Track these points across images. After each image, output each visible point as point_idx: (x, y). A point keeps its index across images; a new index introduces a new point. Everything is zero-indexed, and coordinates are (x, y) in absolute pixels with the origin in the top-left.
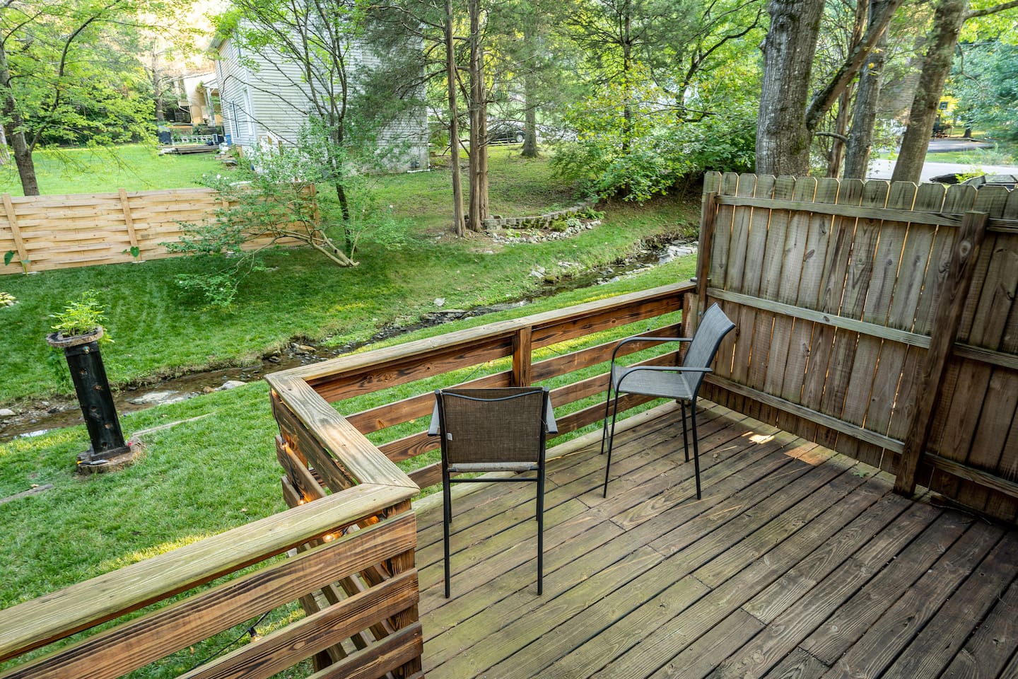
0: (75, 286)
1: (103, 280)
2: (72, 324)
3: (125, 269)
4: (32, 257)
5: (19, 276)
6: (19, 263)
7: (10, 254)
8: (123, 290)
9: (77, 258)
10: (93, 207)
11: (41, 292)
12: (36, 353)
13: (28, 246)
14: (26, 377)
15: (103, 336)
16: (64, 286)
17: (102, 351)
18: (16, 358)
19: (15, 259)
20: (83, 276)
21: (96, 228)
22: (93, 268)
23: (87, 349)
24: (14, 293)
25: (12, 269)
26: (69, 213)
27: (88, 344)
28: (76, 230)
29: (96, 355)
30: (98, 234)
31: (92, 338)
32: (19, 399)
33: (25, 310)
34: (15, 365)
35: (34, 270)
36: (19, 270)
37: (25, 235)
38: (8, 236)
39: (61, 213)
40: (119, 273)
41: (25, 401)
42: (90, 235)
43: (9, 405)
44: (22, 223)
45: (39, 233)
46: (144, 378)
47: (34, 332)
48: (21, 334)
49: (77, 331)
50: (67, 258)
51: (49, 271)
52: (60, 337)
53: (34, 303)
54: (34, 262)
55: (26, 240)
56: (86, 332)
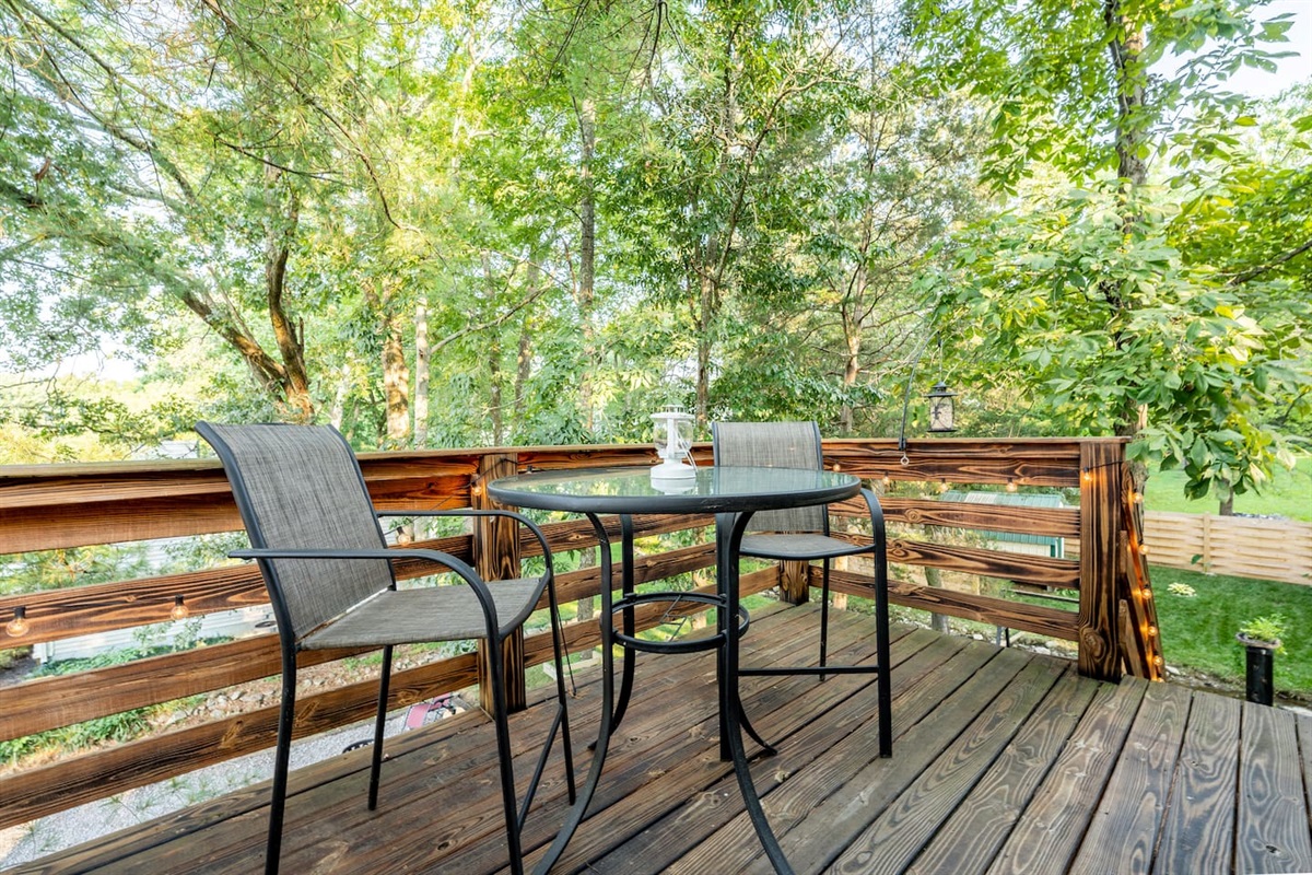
0: (1246, 594)
1: (1276, 595)
2: (1257, 632)
3: (1302, 591)
4: (1214, 562)
5: (1199, 574)
6: (1202, 565)
7: (1198, 556)
8: (1295, 609)
9: (1254, 571)
10: (1283, 531)
11: (1216, 591)
12: (1203, 637)
13: (1213, 553)
14: (1193, 652)
15: (1279, 647)
16: (1236, 591)
17: (1275, 657)
18: (1188, 636)
19: (1200, 561)
20: (1255, 587)
21: (1281, 550)
22: (1267, 583)
23: (1264, 652)
24: (1194, 587)
25: (1195, 568)
26: (1258, 534)
27: (1267, 650)
28: (1260, 548)
29: (1269, 659)
30: (1281, 555)
31: (1270, 646)
32: (1185, 666)
33: (1200, 603)
34: (1186, 641)
35: (1212, 573)
36: (1199, 569)
37: (1213, 544)
38: (1200, 543)
39: (1250, 532)
40: (1294, 594)
41: (1189, 669)
42: (1273, 554)
43: (1177, 667)
44: (1214, 535)
45: (1226, 545)
46: (1298, 693)
47: (1205, 622)
48: (1193, 620)
49: (1259, 637)
50: (1245, 569)
51: (1225, 576)
52: (1246, 637)
53: (1208, 600)
54: (1214, 566)
55: (1213, 548)
56: (1266, 641)
